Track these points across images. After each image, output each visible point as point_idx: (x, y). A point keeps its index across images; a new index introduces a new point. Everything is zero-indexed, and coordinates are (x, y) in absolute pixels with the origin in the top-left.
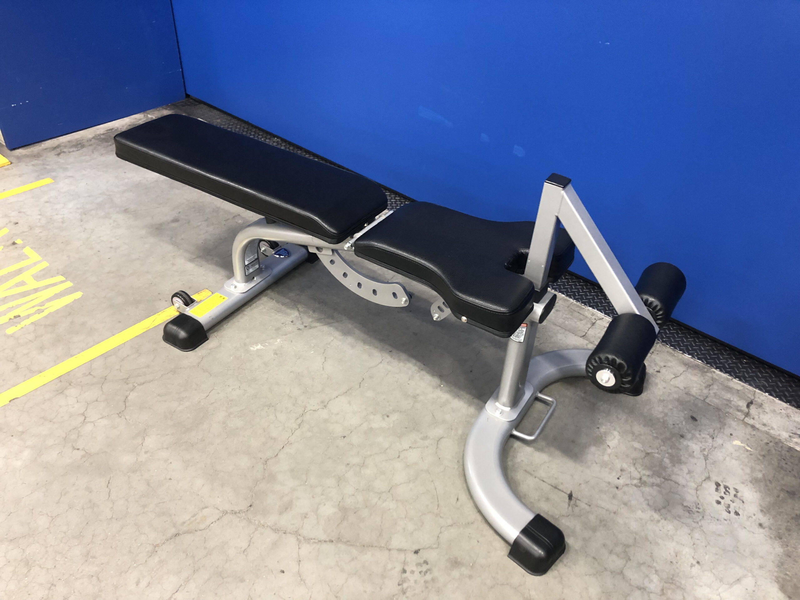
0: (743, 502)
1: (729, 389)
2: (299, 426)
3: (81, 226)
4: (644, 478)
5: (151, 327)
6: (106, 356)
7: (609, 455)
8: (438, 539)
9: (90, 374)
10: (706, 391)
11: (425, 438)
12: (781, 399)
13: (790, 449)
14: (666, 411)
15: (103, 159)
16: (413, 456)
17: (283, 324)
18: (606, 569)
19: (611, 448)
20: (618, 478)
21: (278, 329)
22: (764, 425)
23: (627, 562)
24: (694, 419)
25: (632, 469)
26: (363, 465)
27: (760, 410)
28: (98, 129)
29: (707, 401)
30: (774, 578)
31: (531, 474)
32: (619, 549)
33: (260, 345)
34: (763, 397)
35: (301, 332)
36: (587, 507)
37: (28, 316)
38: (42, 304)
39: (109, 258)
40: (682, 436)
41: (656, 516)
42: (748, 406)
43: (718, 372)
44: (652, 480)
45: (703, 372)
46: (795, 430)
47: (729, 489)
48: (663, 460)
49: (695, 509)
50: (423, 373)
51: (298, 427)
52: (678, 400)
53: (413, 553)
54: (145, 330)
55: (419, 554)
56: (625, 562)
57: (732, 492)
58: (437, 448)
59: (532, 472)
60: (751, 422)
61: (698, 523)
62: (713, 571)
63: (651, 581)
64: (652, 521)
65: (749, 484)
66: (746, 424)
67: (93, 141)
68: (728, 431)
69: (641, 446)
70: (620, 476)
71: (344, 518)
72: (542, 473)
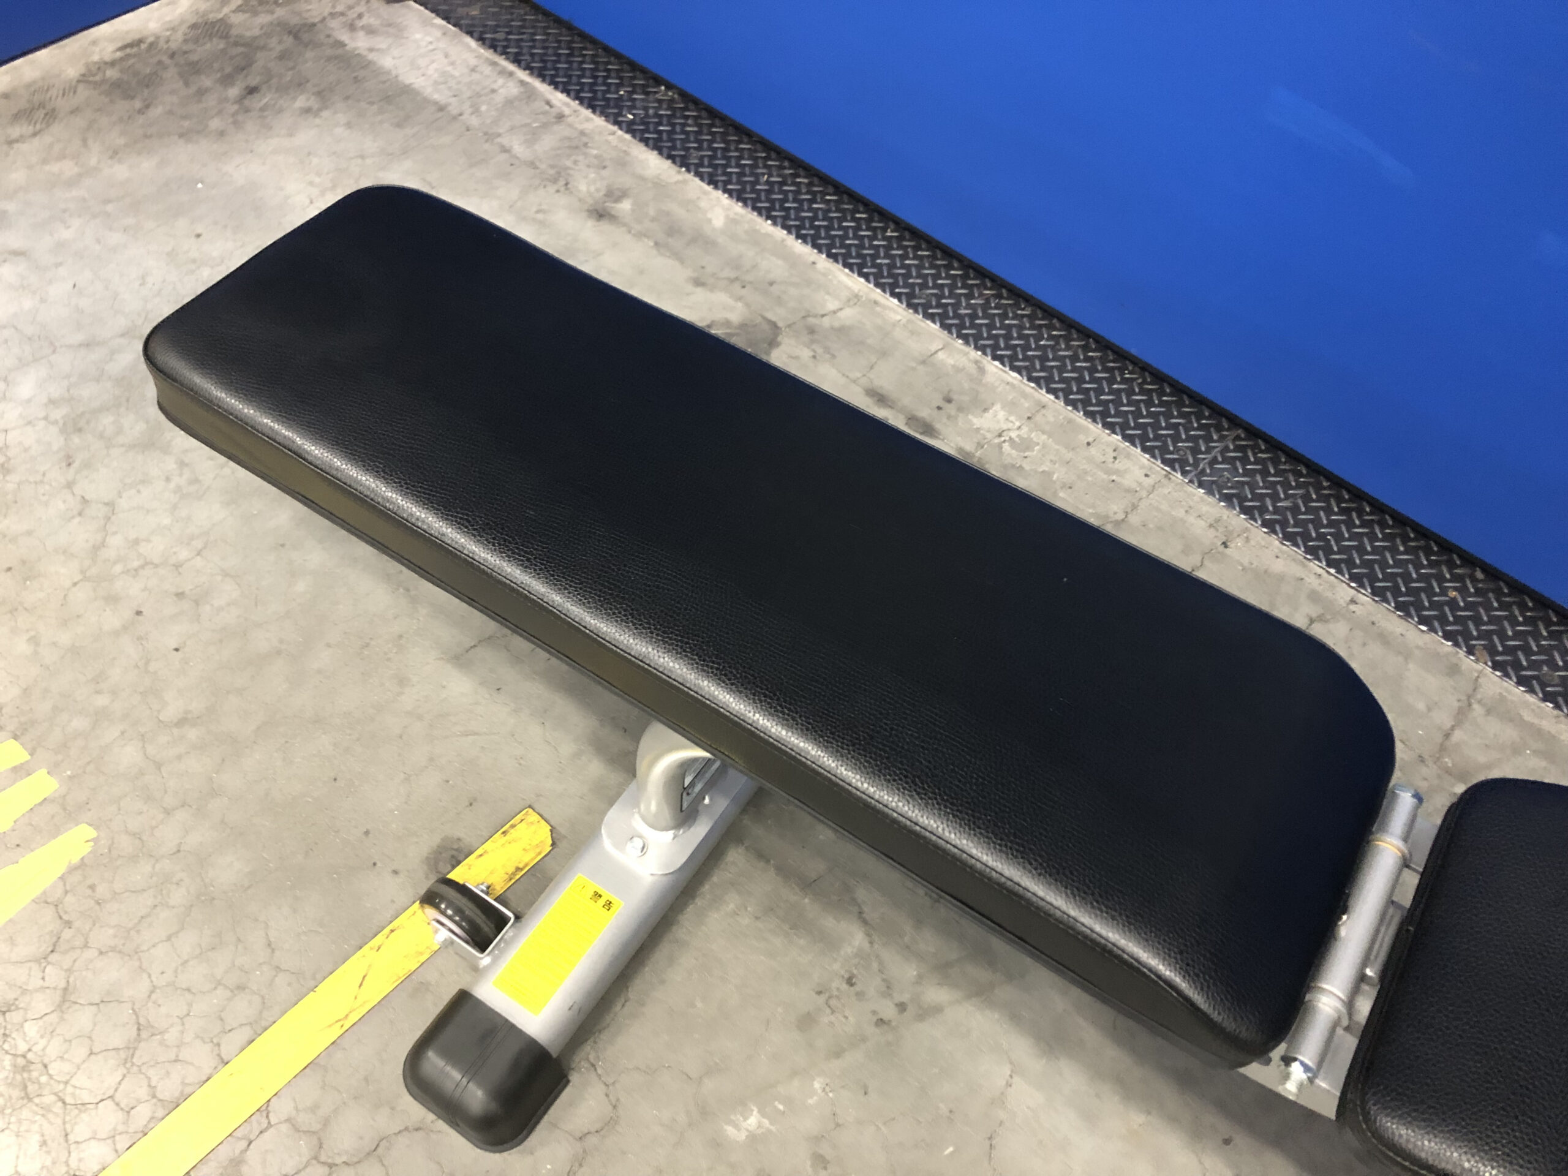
3: (70, 485)
5: (354, 1018)
15: (120, 171)
17: (819, 993)
21: (807, 1023)
28: (94, 43)
33: (755, 1110)
35: (889, 1036)
39: (177, 650)
54: (336, 1032)
67: (83, 92)
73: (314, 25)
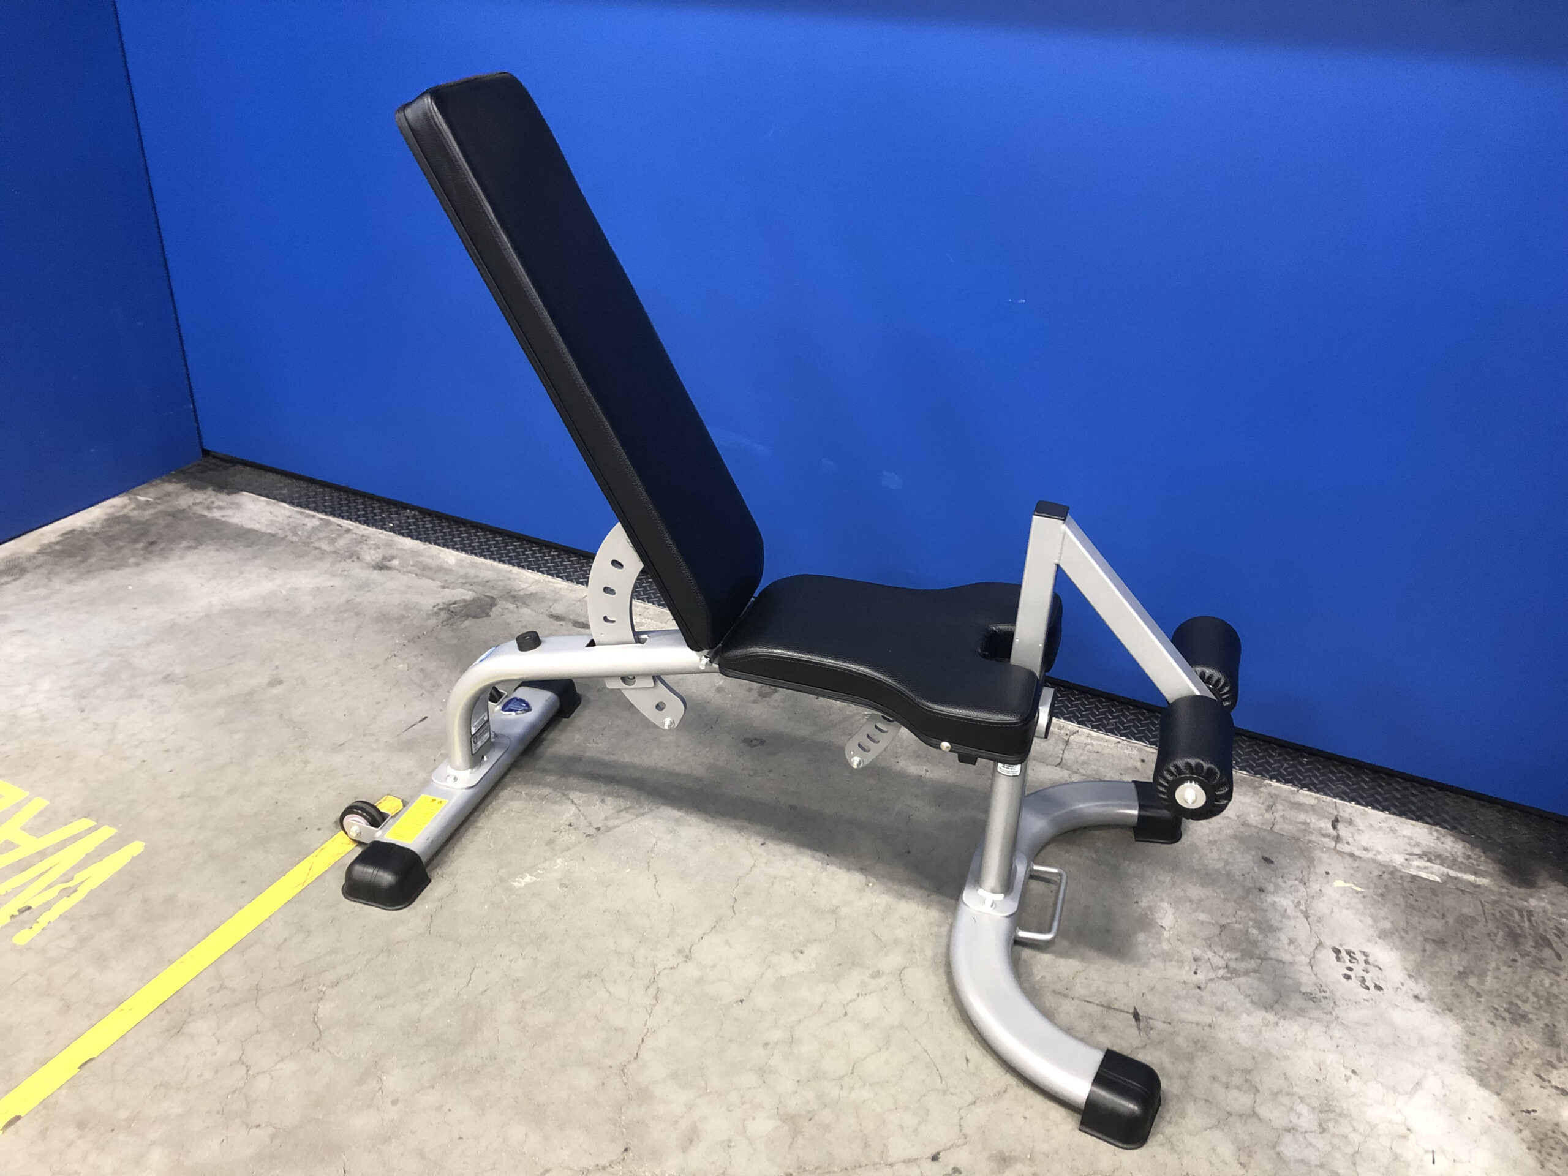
0: (1380, 969)
1: (1298, 806)
2: (656, 999)
3: (85, 719)
4: (1232, 965)
5: (309, 882)
6: (241, 948)
7: (1169, 940)
8: (961, 1130)
9: (222, 987)
10: (1268, 816)
11: (877, 975)
12: (1374, 808)
13: (1414, 878)
14: (1224, 856)
15: (76, 588)
16: (869, 1007)
17: (555, 832)
18: (1230, 1114)
19: (1167, 929)
20: (1195, 973)
21: (550, 842)
22: (1366, 849)
23: (1255, 1095)
24: (1268, 861)
25: (1210, 954)
26: (792, 1041)
27: (1351, 828)
28: (42, 535)
29: (1277, 829)
30: (1464, 1070)
31: (1066, 996)
32: (1237, 1079)
33: (528, 875)
34: (1349, 809)
35: (593, 840)
36: (1166, 1026)
37: (47, 906)
38: (67, 877)
39: (171, 771)
40: (1261, 890)
41: (1271, 1017)
42: (1334, 827)
43: (1274, 783)
44: (1243, 966)
45: (1256, 789)
46: (1409, 850)
47: (1354, 953)
48: (1247, 931)
49: (1320, 995)
50: (832, 868)
51: (653, 1002)
52: (1235, 837)
53: (930, 1160)
54: (300, 888)
55: (940, 1160)
56: (1253, 1096)
57: (1361, 958)
58: (903, 987)
59: (1066, 992)
60: (1346, 849)
61: (1331, 1013)
62: (1379, 1079)
63: (1299, 1115)
64: (1267, 1025)
65: (1380, 941)
66: (1340, 853)
67: (41, 559)
68: (1321, 870)
69: (1209, 916)
70: (1197, 969)
71: (796, 1132)
72: (1079, 990)
73: (184, 510)
